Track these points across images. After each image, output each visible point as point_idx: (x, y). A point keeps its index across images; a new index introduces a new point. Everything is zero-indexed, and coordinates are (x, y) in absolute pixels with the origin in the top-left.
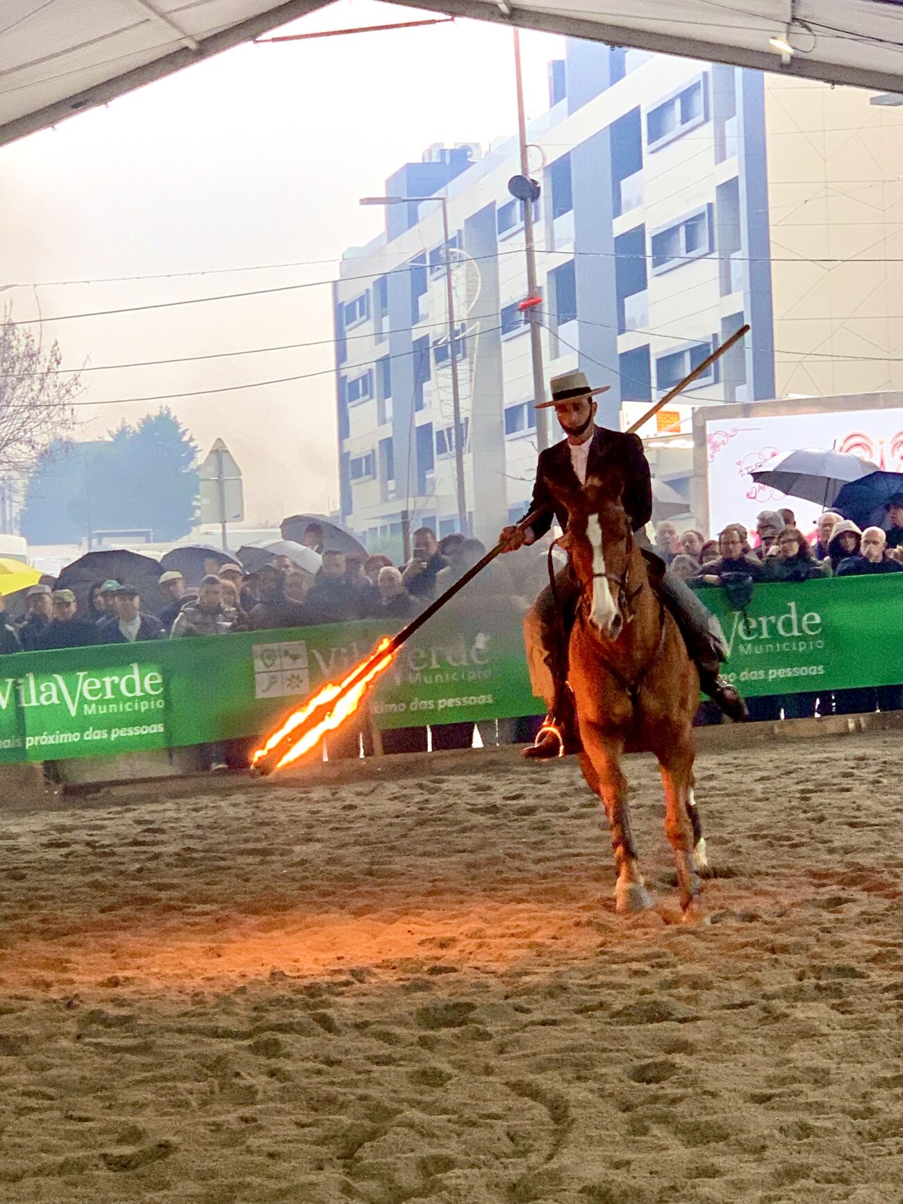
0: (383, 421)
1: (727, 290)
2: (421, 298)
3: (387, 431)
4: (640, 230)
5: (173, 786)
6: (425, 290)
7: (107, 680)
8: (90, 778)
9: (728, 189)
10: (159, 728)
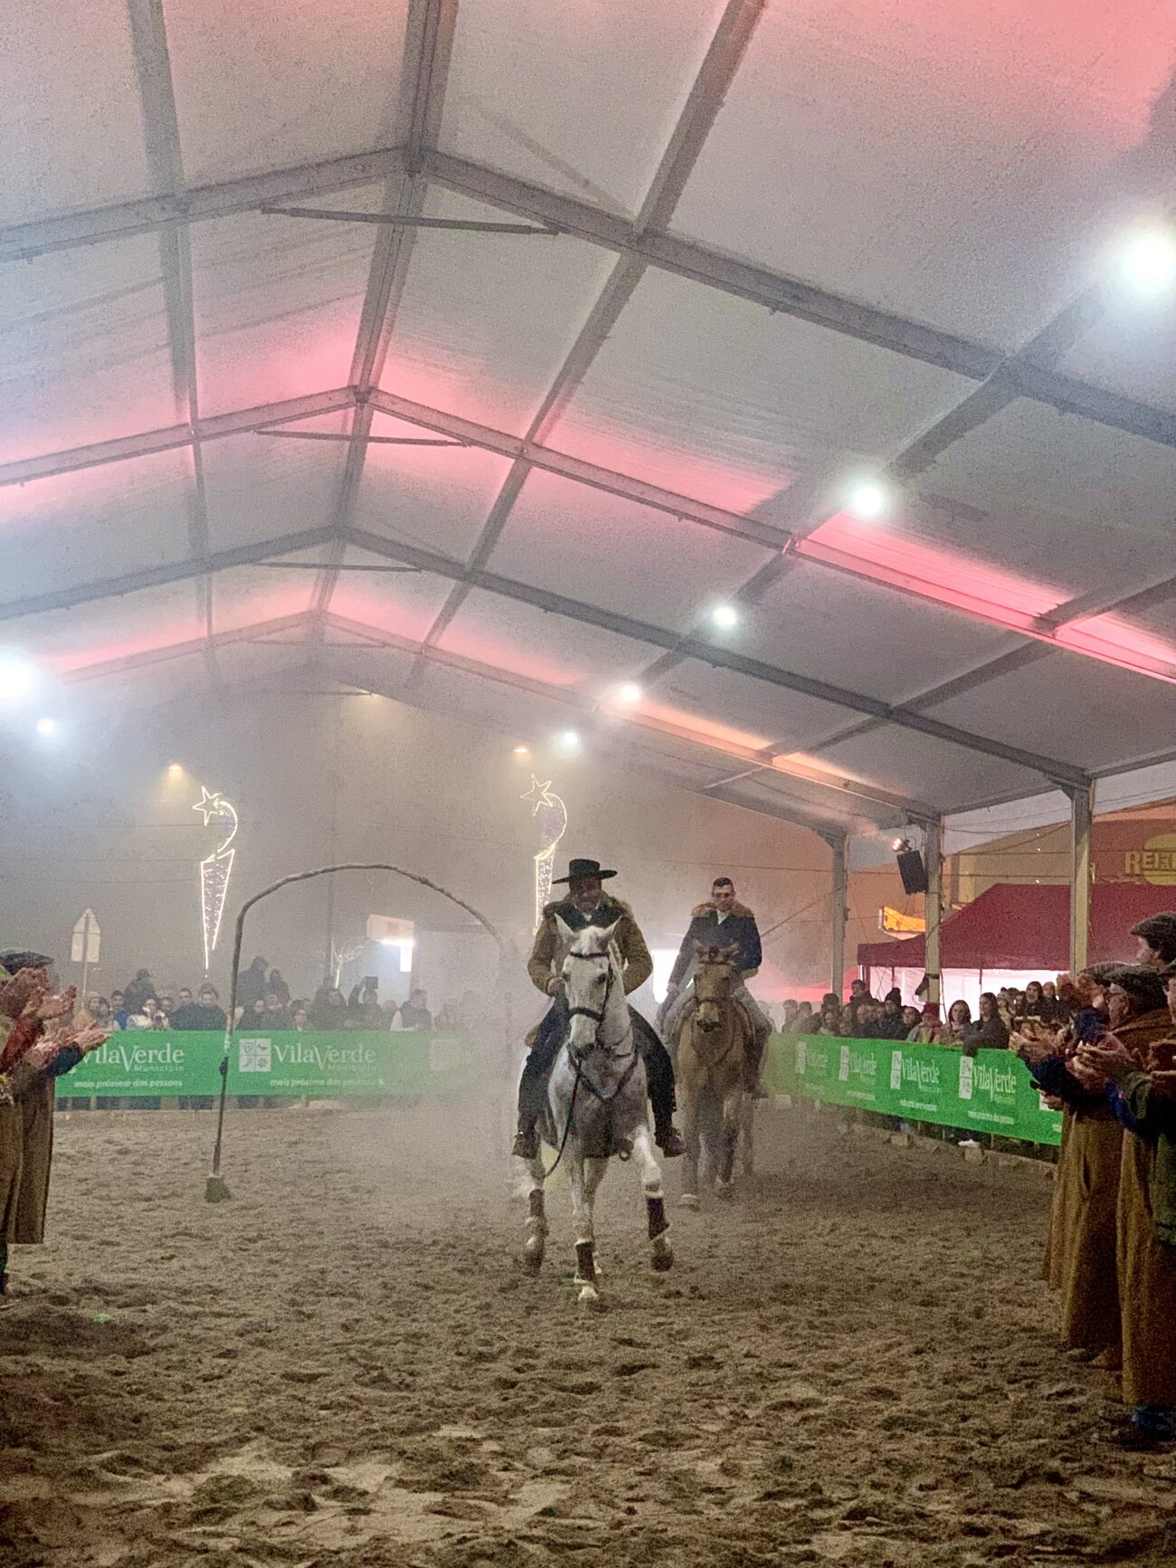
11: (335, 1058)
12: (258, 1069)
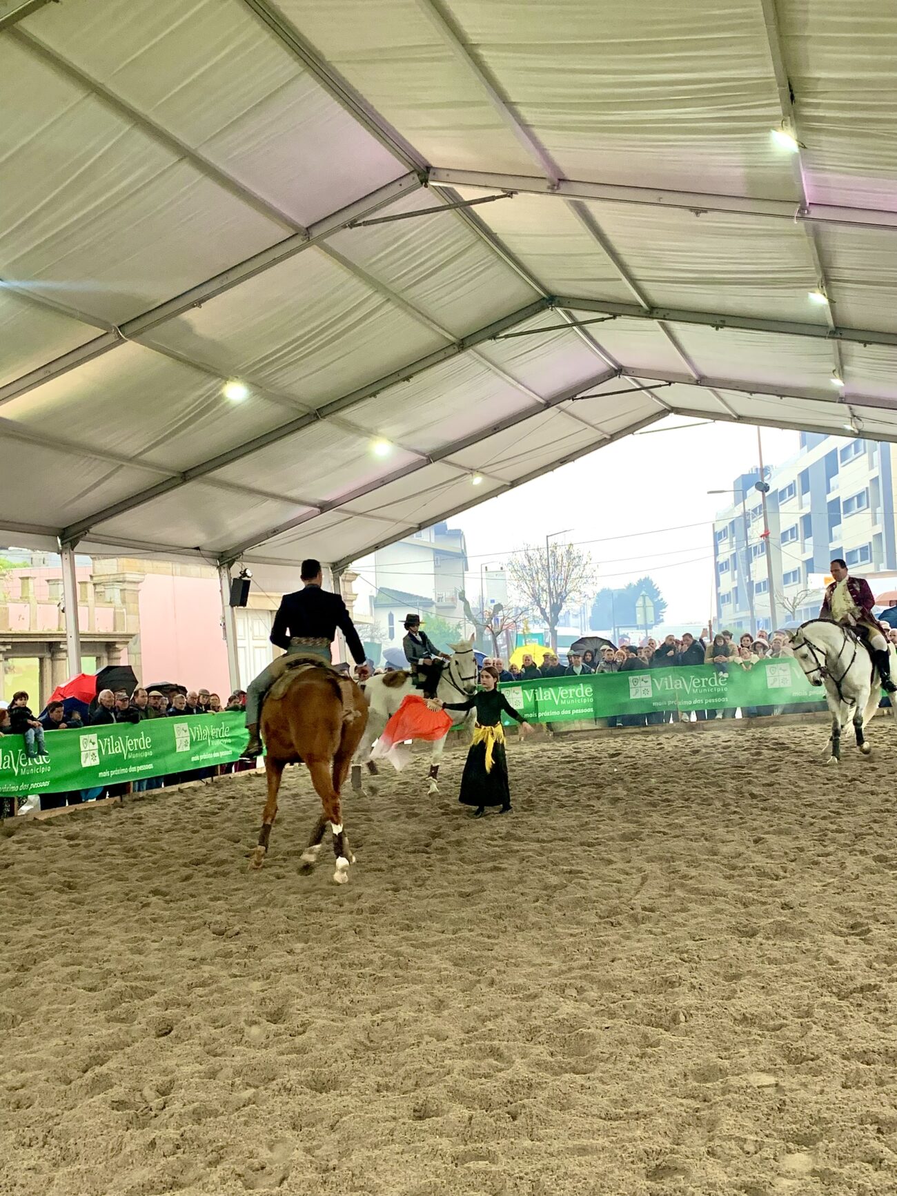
0: (733, 579)
1: (875, 523)
2: (749, 531)
3: (735, 584)
4: (838, 499)
5: (596, 733)
6: (749, 526)
7: (571, 690)
8: (565, 729)
9: (875, 481)
10: (591, 710)
11: (697, 685)
12: (644, 696)
